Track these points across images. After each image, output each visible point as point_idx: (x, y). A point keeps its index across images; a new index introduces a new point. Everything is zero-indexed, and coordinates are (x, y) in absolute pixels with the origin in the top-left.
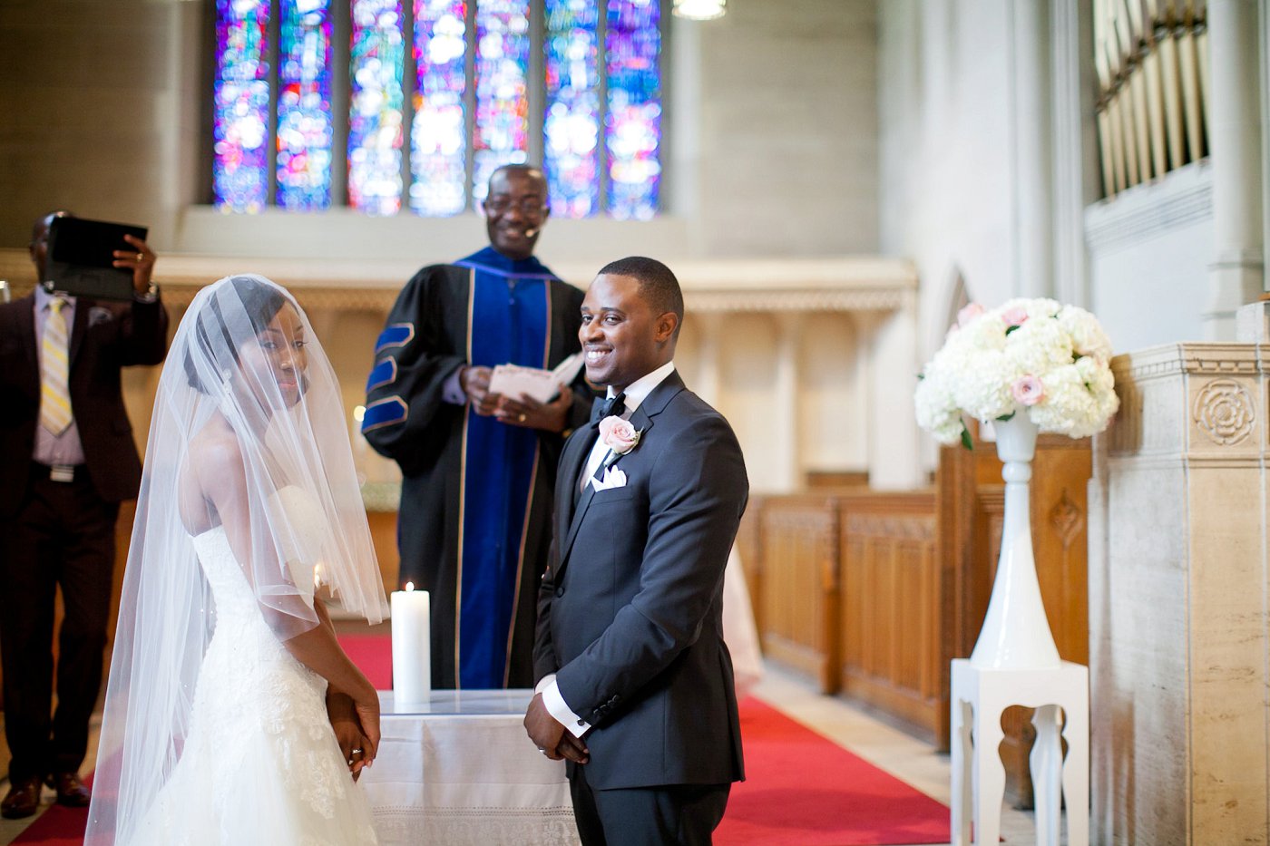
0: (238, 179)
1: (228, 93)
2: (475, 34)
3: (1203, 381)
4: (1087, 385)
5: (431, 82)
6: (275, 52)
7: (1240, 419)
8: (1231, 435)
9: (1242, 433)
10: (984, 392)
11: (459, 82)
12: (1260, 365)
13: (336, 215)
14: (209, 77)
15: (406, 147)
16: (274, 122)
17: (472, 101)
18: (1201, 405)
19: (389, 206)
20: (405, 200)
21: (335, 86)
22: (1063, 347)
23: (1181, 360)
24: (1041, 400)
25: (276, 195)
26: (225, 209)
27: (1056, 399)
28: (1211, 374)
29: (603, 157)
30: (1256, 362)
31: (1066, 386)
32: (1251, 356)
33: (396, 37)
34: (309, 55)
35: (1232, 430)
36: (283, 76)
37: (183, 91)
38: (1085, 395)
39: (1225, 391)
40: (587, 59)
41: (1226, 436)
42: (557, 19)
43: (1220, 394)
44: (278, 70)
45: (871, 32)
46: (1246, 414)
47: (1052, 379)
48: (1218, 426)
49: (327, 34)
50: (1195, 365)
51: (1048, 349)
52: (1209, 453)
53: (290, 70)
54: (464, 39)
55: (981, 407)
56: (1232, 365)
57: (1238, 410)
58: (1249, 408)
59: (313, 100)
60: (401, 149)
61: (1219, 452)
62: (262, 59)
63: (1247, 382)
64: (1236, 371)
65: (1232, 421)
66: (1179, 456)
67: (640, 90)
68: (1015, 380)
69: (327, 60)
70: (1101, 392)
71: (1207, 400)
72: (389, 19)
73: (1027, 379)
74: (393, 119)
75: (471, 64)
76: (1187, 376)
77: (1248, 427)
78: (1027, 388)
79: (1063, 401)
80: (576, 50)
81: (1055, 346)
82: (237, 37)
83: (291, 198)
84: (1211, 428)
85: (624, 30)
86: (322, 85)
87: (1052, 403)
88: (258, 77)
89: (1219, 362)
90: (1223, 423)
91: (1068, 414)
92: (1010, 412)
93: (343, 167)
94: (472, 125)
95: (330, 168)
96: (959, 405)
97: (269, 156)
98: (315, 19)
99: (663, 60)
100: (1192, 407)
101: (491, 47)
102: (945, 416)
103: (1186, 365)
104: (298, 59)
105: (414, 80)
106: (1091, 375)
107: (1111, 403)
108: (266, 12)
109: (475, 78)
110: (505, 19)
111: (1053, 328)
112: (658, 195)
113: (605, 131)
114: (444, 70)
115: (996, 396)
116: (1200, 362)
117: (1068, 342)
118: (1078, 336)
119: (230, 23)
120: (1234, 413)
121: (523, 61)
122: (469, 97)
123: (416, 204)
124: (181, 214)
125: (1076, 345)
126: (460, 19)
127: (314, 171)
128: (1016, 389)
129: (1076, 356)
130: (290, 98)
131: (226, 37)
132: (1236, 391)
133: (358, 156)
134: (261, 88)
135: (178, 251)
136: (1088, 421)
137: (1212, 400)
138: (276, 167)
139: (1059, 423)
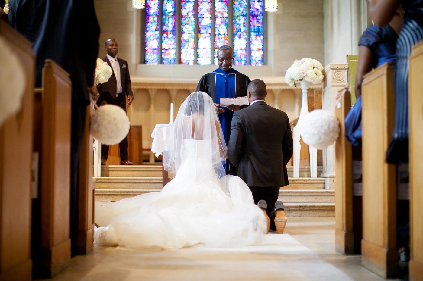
0: (151, 57)
1: (148, 34)
2: (214, 18)
3: (335, 71)
4: (316, 73)
5: (203, 31)
6: (161, 23)
7: (342, 78)
8: (340, 81)
9: (342, 80)
10: (296, 75)
11: (209, 31)
12: (346, 68)
13: (178, 66)
14: (144, 30)
15: (196, 48)
16: (161, 42)
17: (213, 35)
18: (334, 75)
19: (191, 63)
20: (196, 62)
21: (177, 32)
22: (311, 66)
23: (330, 67)
24: (306, 75)
25: (161, 61)
26: (148, 64)
27: (309, 75)
28: (336, 69)
29: (249, 50)
30: (345, 67)
31: (311, 73)
32: (344, 66)
33: (193, 19)
34: (170, 24)
35: (340, 80)
36: (163, 29)
37: (137, 34)
38: (315, 75)
39: (339, 73)
40: (244, 24)
41: (339, 81)
42: (236, 13)
43: (338, 73)
44: (162, 28)
45: (321, 15)
46: (343, 77)
47: (309, 72)
48: (338, 79)
49: (175, 19)
50: (333, 68)
51: (308, 66)
52: (336, 84)
53: (165, 28)
54: (210, 19)
55: (295, 77)
56: (340, 68)
57: (342, 76)
58: (344, 76)
59: (171, 36)
60: (194, 48)
61: (338, 84)
62: (157, 25)
63: (343, 71)
64: (341, 69)
65: (340, 78)
66: (330, 85)
67: (258, 32)
68: (301, 72)
69: (174, 26)
70: (319, 75)
71: (335, 74)
72: (191, 14)
73: (303, 72)
74: (192, 41)
75: (213, 25)
76: (332, 70)
77: (343, 79)
78: (303, 73)
79: (310, 76)
80: (241, 21)
81: (309, 66)
82: (151, 19)
83: (165, 62)
84: (336, 79)
85: (254, 16)
86: (173, 32)
87: (308, 76)
88: (157, 30)
89: (338, 67)
90: (339, 78)
91: (312, 78)
92: (301, 79)
93: (179, 53)
94: (213, 41)
95: (175, 54)
96: (292, 77)
97: (160, 50)
98: (171, 14)
99: (265, 24)
100: (333, 75)
101: (218, 21)
102: (290, 80)
103: (331, 68)
104: (167, 25)
105: (198, 30)
106: (316, 71)
107: (321, 77)
108: (158, 13)
109: (215, 29)
110: (222, 14)
111: (309, 63)
112: (264, 60)
113: (249, 43)
114: (206, 27)
115: (298, 75)
116: (334, 67)
117: (312, 65)
118: (314, 64)
119: (149, 16)
120: (341, 77)
121: (227, 25)
122: (212, 34)
123: (199, 62)
124: (137, 65)
125: (314, 66)
126: (209, 14)
127: (171, 54)
128: (301, 73)
129: (314, 68)
130: (165, 35)
131: (148, 19)
132: (341, 73)
133: (183, 51)
134: (157, 32)
135: (136, 75)
136: (316, 80)
137: (336, 74)
138: (161, 53)
139: (310, 80)
